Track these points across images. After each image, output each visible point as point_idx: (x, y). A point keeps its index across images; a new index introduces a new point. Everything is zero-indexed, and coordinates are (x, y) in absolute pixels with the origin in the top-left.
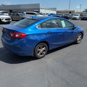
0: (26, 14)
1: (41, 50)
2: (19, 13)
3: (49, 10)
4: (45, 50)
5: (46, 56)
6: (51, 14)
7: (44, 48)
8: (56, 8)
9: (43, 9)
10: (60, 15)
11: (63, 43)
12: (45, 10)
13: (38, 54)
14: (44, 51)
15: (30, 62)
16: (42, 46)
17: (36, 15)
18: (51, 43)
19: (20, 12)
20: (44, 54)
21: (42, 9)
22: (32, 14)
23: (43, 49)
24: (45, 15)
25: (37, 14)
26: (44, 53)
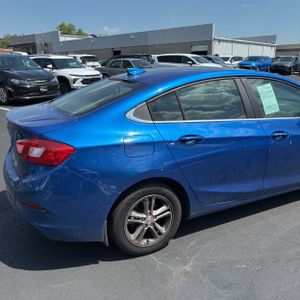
0: (156, 60)
1: (149, 218)
2: (131, 60)
3: (247, 46)
4: (169, 216)
5: (172, 242)
6: (252, 59)
7: (164, 208)
8: (275, 37)
9: (224, 41)
10: (287, 59)
11: (267, 187)
12: (229, 44)
13: (132, 237)
14: (162, 222)
15: (93, 265)
16: (150, 199)
17: (194, 63)
18: (195, 189)
19: (139, 57)
20: (160, 233)
21: (220, 41)
22: (179, 60)
23: (155, 213)
24: (228, 62)
25: (197, 59)
26: (163, 229)
